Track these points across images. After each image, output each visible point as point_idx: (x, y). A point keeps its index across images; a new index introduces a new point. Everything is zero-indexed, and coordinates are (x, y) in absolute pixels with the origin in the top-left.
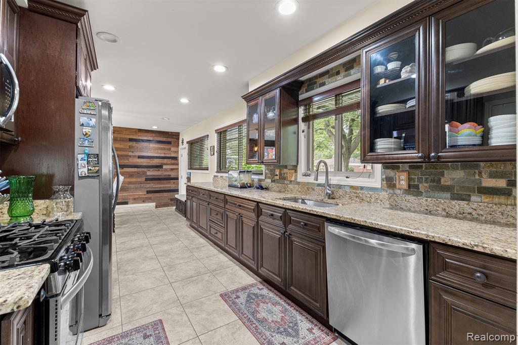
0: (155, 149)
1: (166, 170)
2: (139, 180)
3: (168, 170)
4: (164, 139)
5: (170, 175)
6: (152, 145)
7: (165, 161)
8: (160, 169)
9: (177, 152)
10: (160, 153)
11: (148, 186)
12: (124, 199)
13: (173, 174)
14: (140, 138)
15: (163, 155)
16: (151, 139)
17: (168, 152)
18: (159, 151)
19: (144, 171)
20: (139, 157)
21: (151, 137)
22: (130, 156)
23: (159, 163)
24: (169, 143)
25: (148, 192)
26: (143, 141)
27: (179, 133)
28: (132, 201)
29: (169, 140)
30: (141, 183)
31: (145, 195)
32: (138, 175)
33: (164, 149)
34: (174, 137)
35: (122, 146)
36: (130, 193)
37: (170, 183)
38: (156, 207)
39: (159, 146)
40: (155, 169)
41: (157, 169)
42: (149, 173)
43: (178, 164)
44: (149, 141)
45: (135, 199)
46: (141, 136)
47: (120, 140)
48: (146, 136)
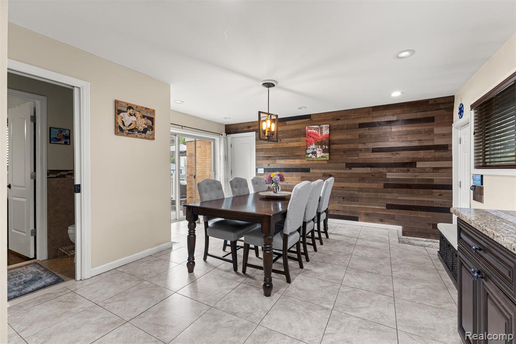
0: (401, 135)
1: (423, 170)
2: (375, 185)
3: (427, 170)
4: (419, 115)
5: (432, 180)
6: (394, 129)
7: (421, 154)
8: (411, 169)
9: (450, 135)
10: (411, 141)
11: (388, 196)
12: (353, 213)
13: (438, 179)
14: (376, 120)
15: (416, 144)
16: (395, 118)
17: (428, 137)
18: (409, 138)
19: (380, 172)
20: (375, 150)
21: (393, 115)
22: (361, 150)
23: (408, 158)
24: (431, 120)
25: (389, 207)
26: (380, 124)
27: (453, 97)
28: (364, 218)
29: (429, 114)
30: (377, 191)
31: (383, 210)
32: (372, 178)
33: (419, 132)
34: (442, 107)
35: (349, 137)
36: (360, 205)
37: (432, 194)
38: (404, 234)
39: (408, 129)
40: (402, 169)
41: (405, 169)
42: (390, 176)
43: (450, 159)
44: (390, 123)
45: (367, 215)
46: (377, 117)
47: (347, 129)
48: (385, 115)
